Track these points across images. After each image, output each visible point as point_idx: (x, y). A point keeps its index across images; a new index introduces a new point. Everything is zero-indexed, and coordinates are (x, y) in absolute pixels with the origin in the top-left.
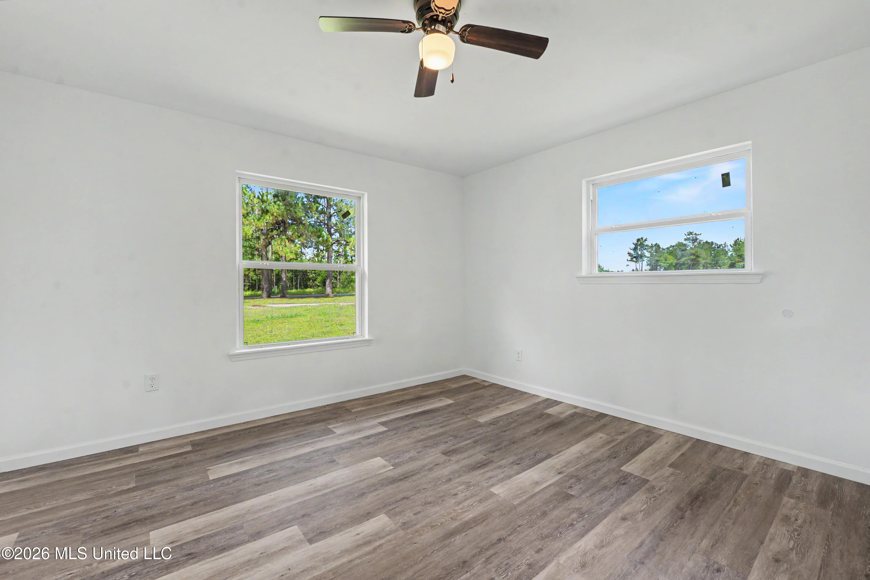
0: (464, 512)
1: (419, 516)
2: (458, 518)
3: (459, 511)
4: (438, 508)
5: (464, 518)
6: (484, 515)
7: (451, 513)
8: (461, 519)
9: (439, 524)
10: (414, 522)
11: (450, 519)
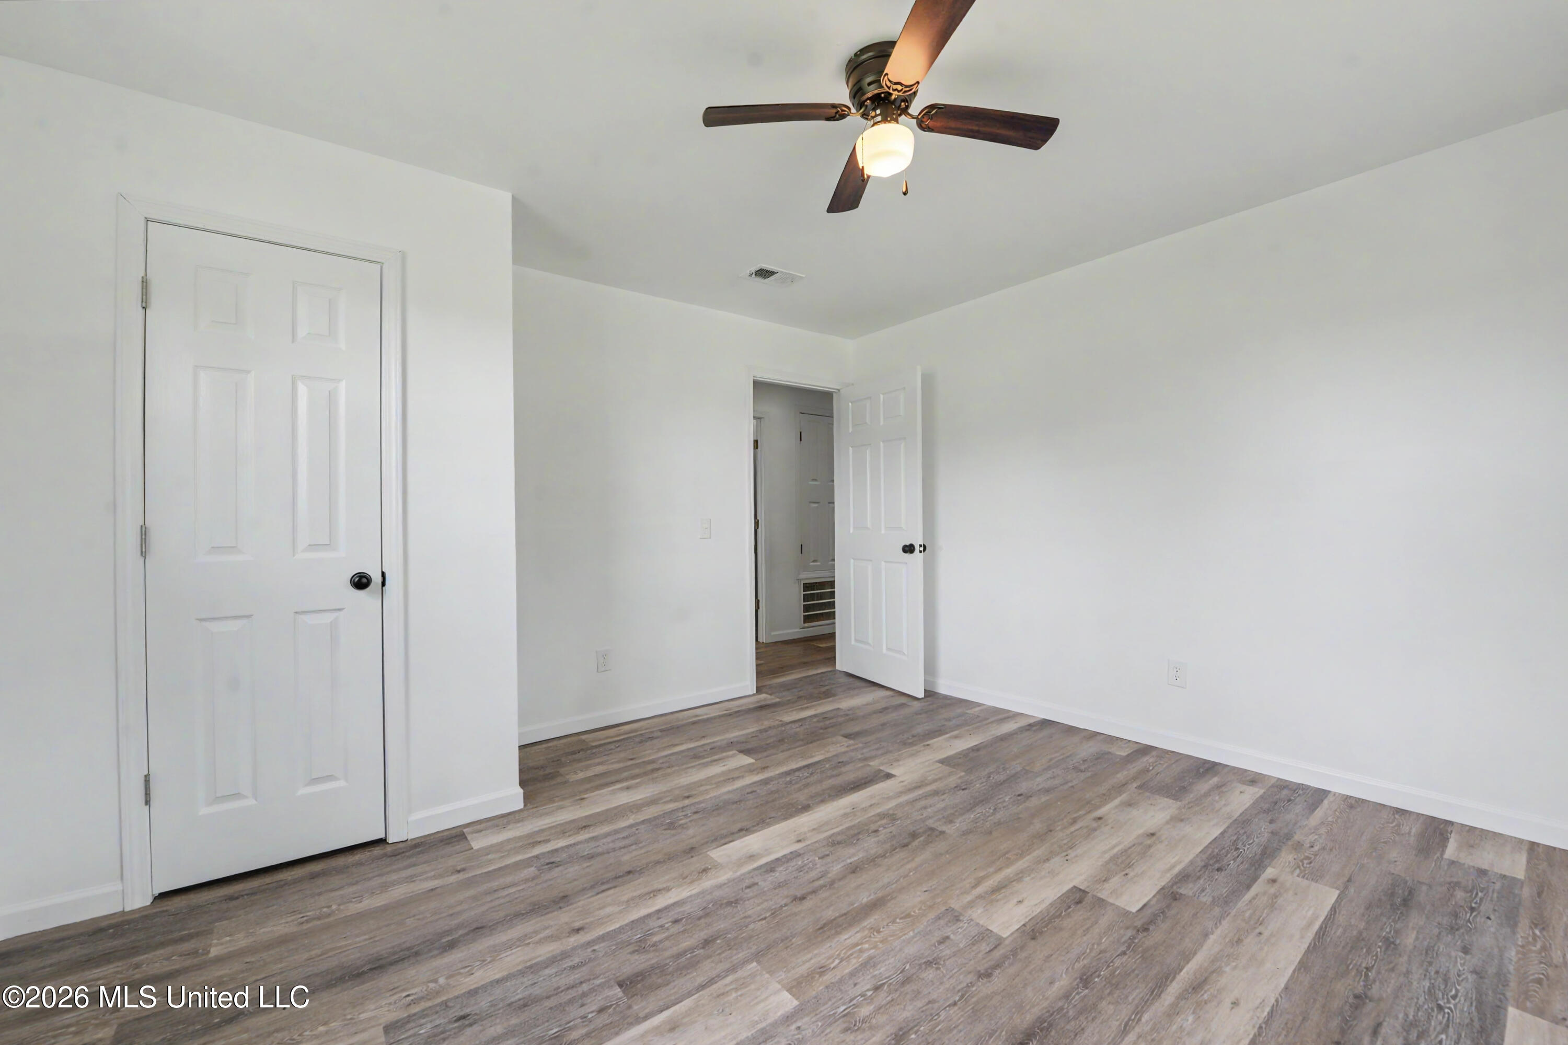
0: (857, 945)
1: (937, 936)
2: (866, 932)
3: (866, 946)
4: (911, 950)
5: (857, 932)
6: (820, 939)
7: (882, 942)
8: (863, 928)
9: (898, 920)
10: (942, 922)
11: (881, 930)
